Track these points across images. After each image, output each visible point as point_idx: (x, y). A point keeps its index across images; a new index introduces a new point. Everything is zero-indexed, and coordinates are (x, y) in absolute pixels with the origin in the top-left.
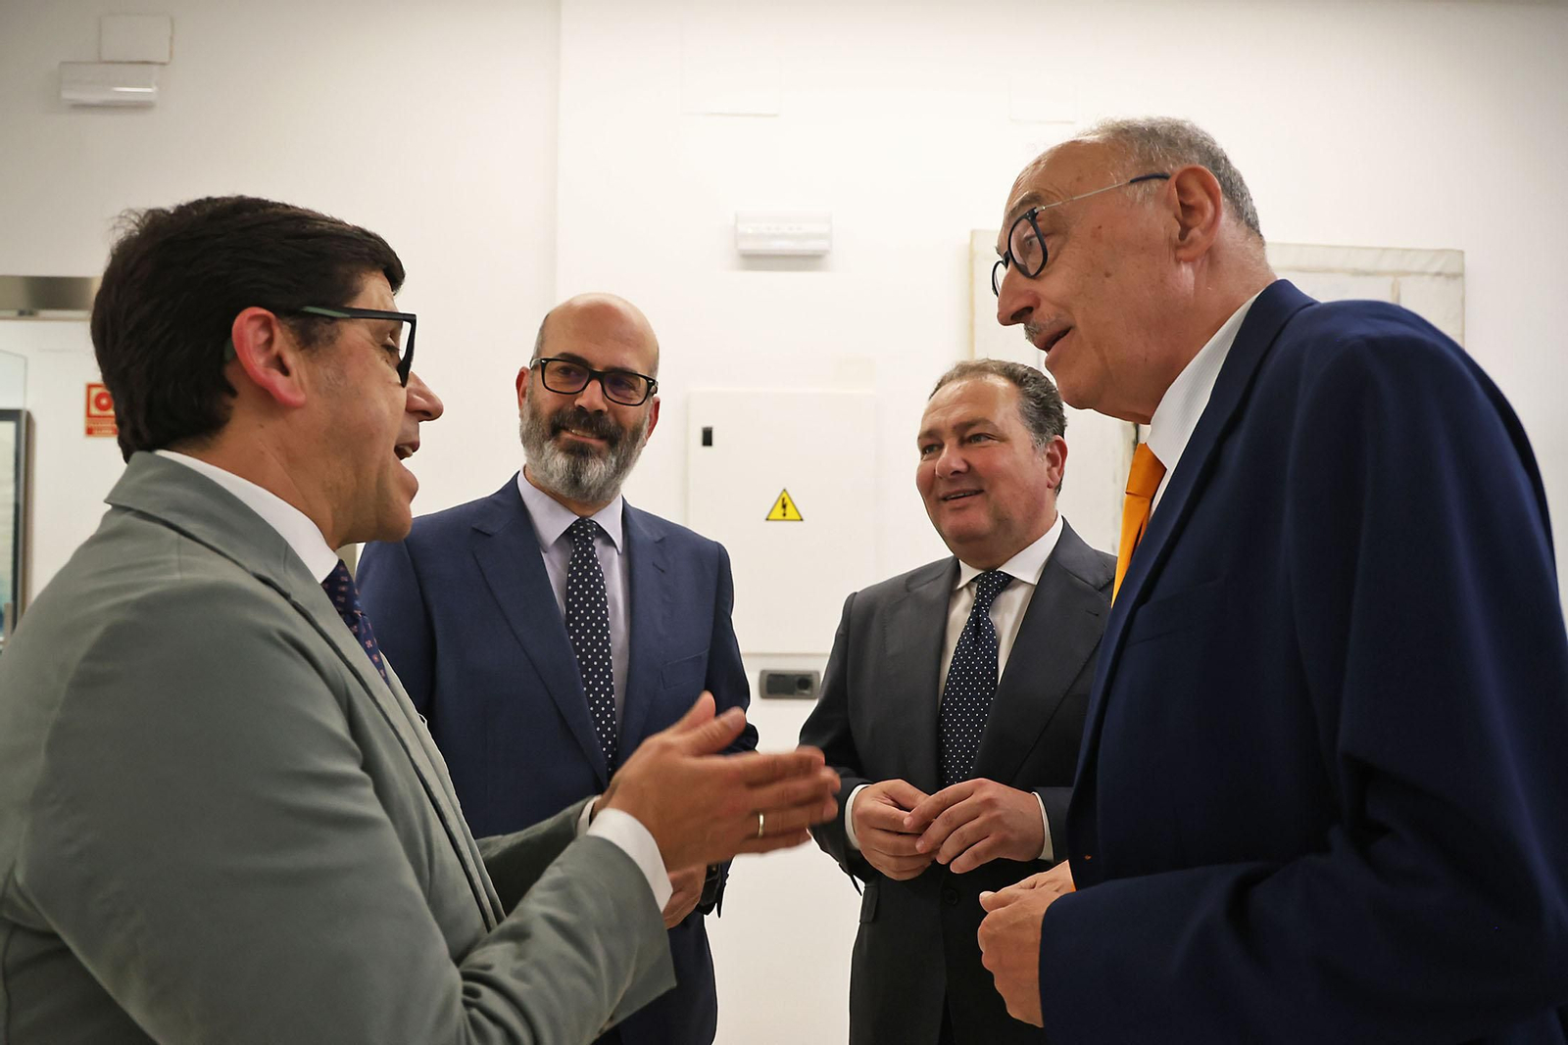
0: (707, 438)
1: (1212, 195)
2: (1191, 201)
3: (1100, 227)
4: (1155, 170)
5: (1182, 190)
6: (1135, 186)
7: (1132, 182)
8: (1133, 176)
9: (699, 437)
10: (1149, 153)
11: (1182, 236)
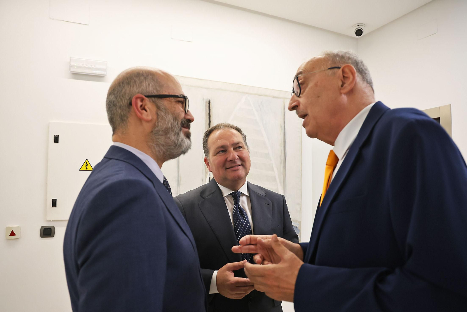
0: (56, 140)
1: (353, 74)
2: (346, 76)
3: (317, 82)
4: (336, 66)
5: (343, 72)
6: (329, 70)
7: (329, 69)
8: (329, 67)
9: (53, 139)
10: (335, 60)
11: (342, 86)
